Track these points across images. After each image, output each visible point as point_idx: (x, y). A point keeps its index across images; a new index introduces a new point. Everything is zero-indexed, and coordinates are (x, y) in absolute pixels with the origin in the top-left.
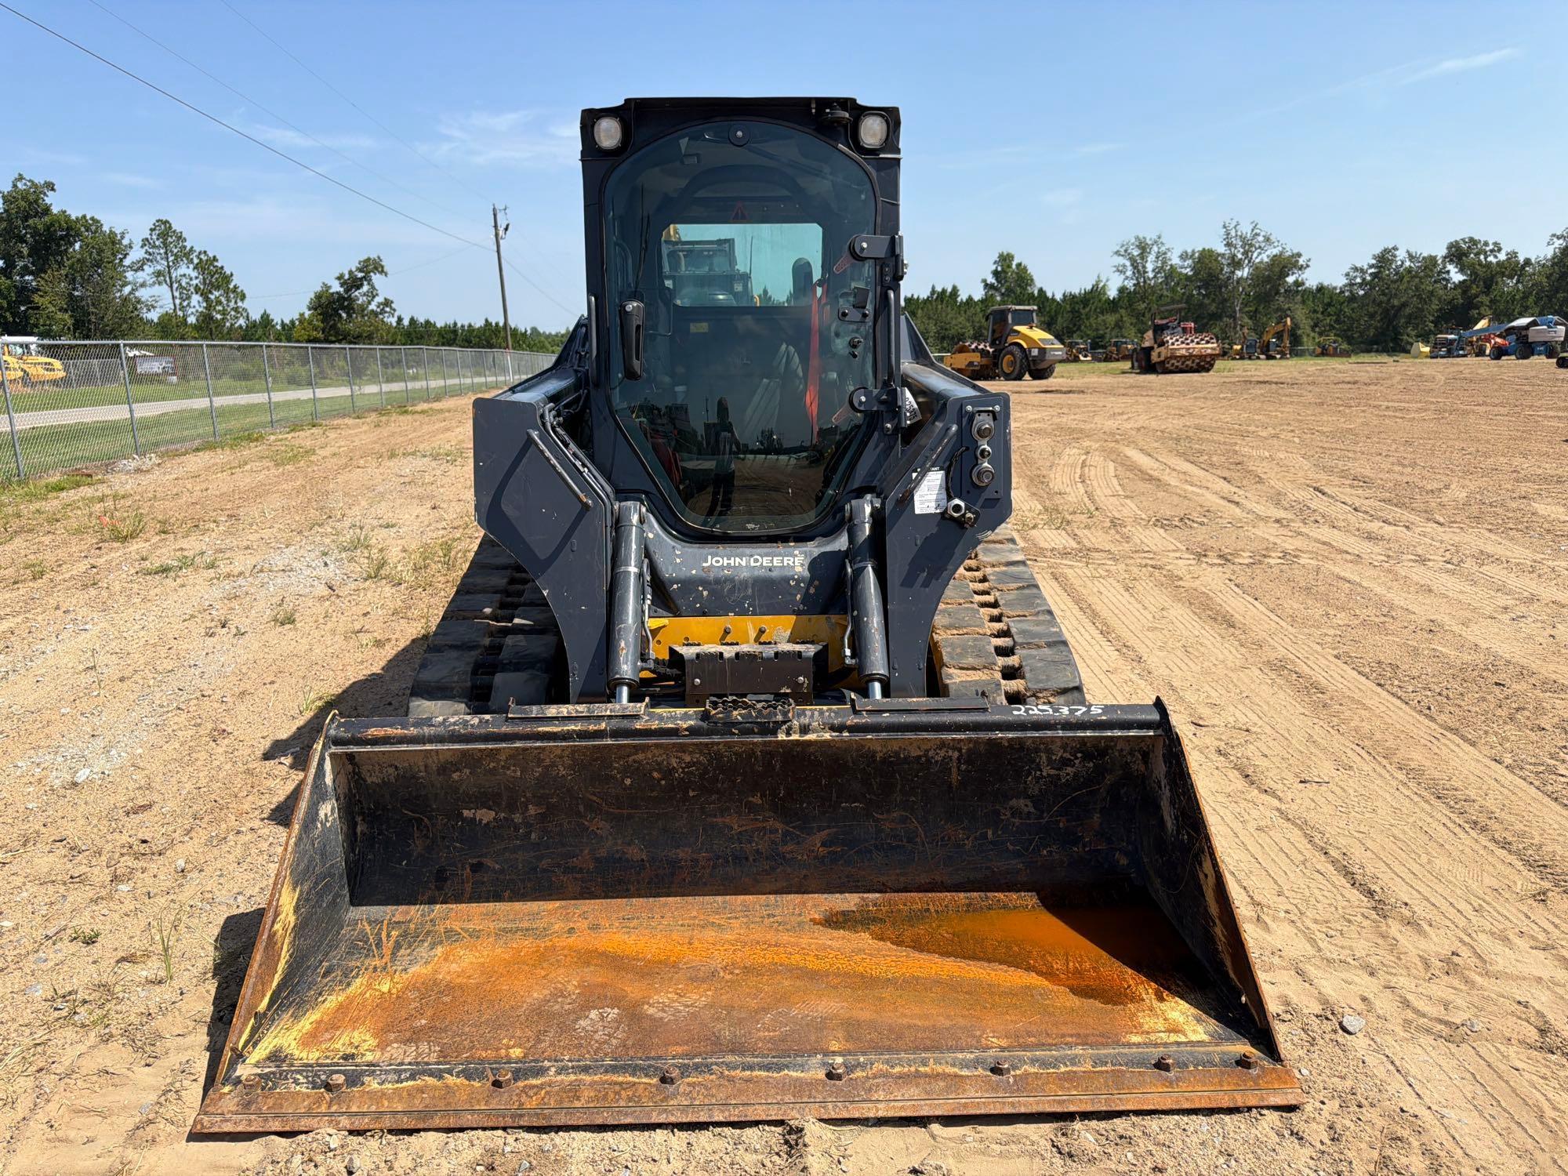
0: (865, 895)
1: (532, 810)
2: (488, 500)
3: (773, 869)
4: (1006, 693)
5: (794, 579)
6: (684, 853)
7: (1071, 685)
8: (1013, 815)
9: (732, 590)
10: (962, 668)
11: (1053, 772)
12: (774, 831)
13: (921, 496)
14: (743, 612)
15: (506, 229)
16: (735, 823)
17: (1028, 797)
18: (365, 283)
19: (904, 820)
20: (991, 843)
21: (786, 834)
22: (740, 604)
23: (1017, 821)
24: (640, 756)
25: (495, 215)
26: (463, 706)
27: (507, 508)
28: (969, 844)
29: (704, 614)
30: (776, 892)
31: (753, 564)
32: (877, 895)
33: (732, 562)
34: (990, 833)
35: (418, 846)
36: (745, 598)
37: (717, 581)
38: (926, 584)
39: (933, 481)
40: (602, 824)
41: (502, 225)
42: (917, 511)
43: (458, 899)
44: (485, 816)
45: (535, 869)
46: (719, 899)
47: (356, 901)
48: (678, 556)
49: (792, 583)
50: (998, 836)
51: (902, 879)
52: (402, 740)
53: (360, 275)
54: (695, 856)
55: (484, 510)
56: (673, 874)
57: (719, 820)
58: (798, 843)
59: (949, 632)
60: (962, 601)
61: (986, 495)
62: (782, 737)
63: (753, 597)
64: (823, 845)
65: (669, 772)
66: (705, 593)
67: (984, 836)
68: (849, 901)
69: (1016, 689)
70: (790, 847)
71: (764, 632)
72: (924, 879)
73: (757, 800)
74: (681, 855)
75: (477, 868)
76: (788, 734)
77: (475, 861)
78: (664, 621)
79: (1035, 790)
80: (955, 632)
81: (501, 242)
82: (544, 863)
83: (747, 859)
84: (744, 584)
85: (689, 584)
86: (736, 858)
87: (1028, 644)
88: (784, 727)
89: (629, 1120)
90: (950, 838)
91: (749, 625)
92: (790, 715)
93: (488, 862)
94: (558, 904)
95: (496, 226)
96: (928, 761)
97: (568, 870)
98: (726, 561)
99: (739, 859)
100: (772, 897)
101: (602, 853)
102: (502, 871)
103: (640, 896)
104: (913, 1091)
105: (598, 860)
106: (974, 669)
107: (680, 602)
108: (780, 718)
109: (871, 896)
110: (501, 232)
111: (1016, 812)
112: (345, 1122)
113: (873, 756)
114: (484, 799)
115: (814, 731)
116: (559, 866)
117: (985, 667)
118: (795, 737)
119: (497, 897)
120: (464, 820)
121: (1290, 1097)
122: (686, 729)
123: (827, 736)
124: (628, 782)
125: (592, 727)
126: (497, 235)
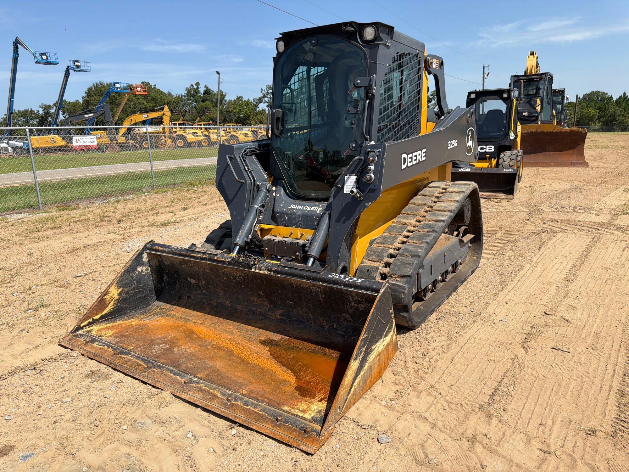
0: (284, 336)
1: (204, 282)
2: (219, 179)
3: (262, 319)
4: (380, 273)
5: (315, 216)
6: (240, 307)
7: (407, 274)
8: (344, 320)
9: (295, 218)
10: (369, 260)
11: (356, 305)
12: (267, 306)
13: (347, 186)
14: (297, 227)
15: (488, 75)
16: (256, 300)
17: (349, 314)
18: (433, 100)
19: (307, 312)
20: (335, 329)
21: (270, 308)
22: (297, 223)
23: (346, 323)
24: (226, 270)
25: (484, 69)
26: (214, 247)
27: (223, 182)
28: (327, 327)
29: (286, 226)
30: (259, 328)
31: (304, 209)
32: (288, 338)
33: (298, 207)
34: (335, 325)
35: (178, 287)
36: (299, 221)
37: (291, 214)
38: (344, 222)
39: (352, 180)
40: (221, 291)
41: (486, 73)
42: (345, 192)
43: (180, 305)
44: (193, 281)
45: (201, 301)
46: (242, 325)
47: (158, 299)
48: (283, 203)
49: (314, 217)
50: (338, 327)
51: (299, 334)
52: (162, 251)
53: (431, 97)
54: (243, 309)
55: (218, 182)
56: (234, 313)
57: (251, 298)
58: (273, 312)
59: (378, 245)
60: (397, 234)
61: (370, 187)
62: (253, 270)
63: (301, 221)
64: (280, 315)
65: (235, 277)
66: (287, 218)
67: (333, 326)
68: (277, 337)
69: (384, 272)
70: (270, 313)
71: (303, 235)
72: (306, 336)
73: (261, 293)
74: (239, 308)
75: (189, 297)
76: (255, 270)
77: (189, 295)
78: (273, 227)
79: (351, 311)
80: (380, 245)
81: (485, 80)
82: (204, 301)
83: (256, 314)
84: (299, 216)
85: (282, 214)
86: (254, 312)
87: (403, 254)
88: (254, 267)
89: (131, 374)
90: (321, 324)
91: (298, 232)
92: (256, 262)
93: (192, 296)
94: (201, 314)
95: (483, 74)
96: (311, 290)
97: (209, 304)
98: (296, 207)
99: (254, 313)
100: (257, 329)
101: (219, 301)
102: (194, 300)
103: (222, 318)
104: (200, 395)
105: (217, 303)
106: (374, 261)
107: (279, 220)
108: (252, 263)
109: (285, 337)
110: (485, 76)
111: (345, 319)
112: (82, 351)
113: (293, 285)
114: (193, 276)
115: (263, 270)
116: (207, 302)
117: (378, 261)
118: (257, 271)
119: (189, 308)
120: (188, 281)
121: (309, 449)
122: (227, 262)
123: (266, 273)
124: (225, 278)
125: (204, 256)
126: (483, 77)
